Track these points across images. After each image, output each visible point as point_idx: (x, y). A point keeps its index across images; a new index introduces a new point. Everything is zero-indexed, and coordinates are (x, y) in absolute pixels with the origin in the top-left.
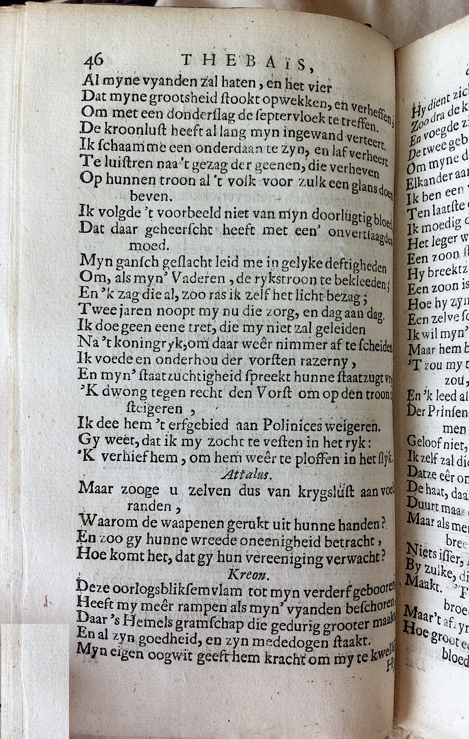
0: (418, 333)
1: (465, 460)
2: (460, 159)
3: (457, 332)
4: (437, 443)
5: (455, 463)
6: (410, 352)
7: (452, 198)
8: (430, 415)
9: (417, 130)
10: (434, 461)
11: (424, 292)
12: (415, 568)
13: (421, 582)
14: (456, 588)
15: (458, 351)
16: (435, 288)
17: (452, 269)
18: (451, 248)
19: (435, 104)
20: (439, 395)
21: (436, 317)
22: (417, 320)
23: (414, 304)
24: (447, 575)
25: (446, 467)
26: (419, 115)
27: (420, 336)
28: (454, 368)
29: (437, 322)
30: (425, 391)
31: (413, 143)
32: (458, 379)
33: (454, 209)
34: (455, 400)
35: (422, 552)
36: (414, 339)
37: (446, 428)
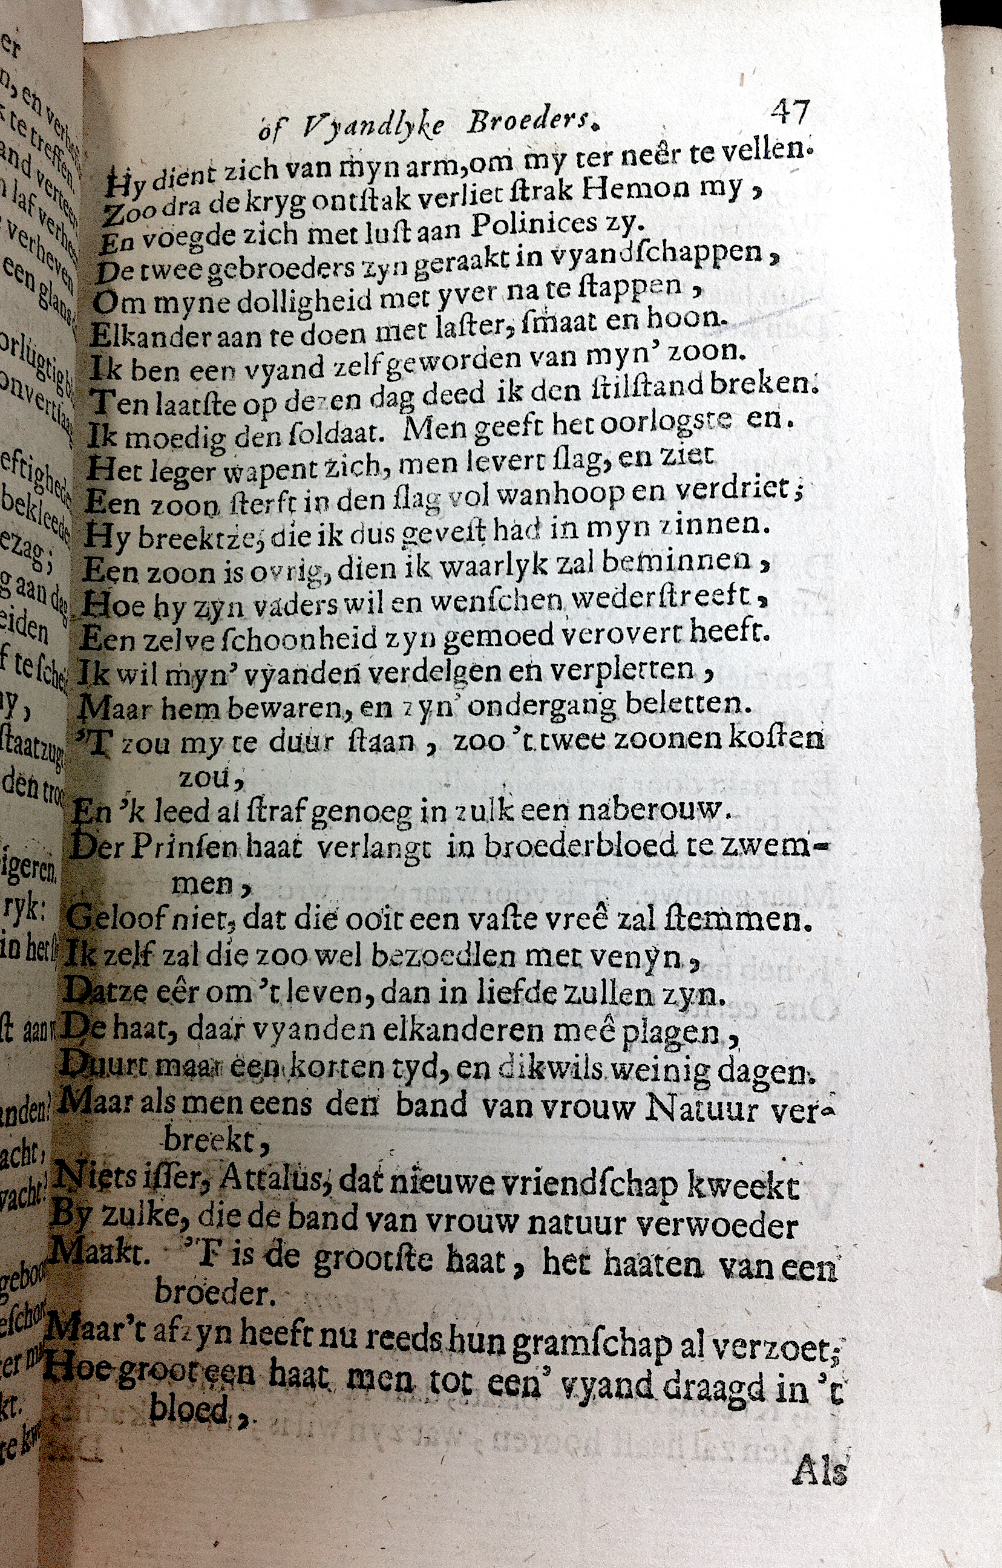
0: (106, 671)
1: (228, 952)
2: (232, 307)
3: (209, 674)
4: (155, 919)
5: (202, 959)
6: (83, 711)
7: (205, 386)
8: (137, 855)
9: (122, 223)
10: (142, 961)
11: (125, 580)
12: (76, 1220)
13: (92, 1251)
14: (188, 1245)
15: (212, 715)
16: (154, 575)
17: (199, 538)
18: (199, 491)
19: (170, 179)
20: (162, 810)
21: (154, 637)
22: (106, 640)
23: (100, 604)
24: (163, 1221)
25: (178, 970)
26: (126, 194)
27: (113, 677)
28: (203, 751)
29: (157, 649)
30: (125, 801)
31: (110, 248)
32: (212, 775)
33: (211, 410)
34: (206, 820)
35: (97, 1177)
36: (96, 683)
37: (181, 882)
